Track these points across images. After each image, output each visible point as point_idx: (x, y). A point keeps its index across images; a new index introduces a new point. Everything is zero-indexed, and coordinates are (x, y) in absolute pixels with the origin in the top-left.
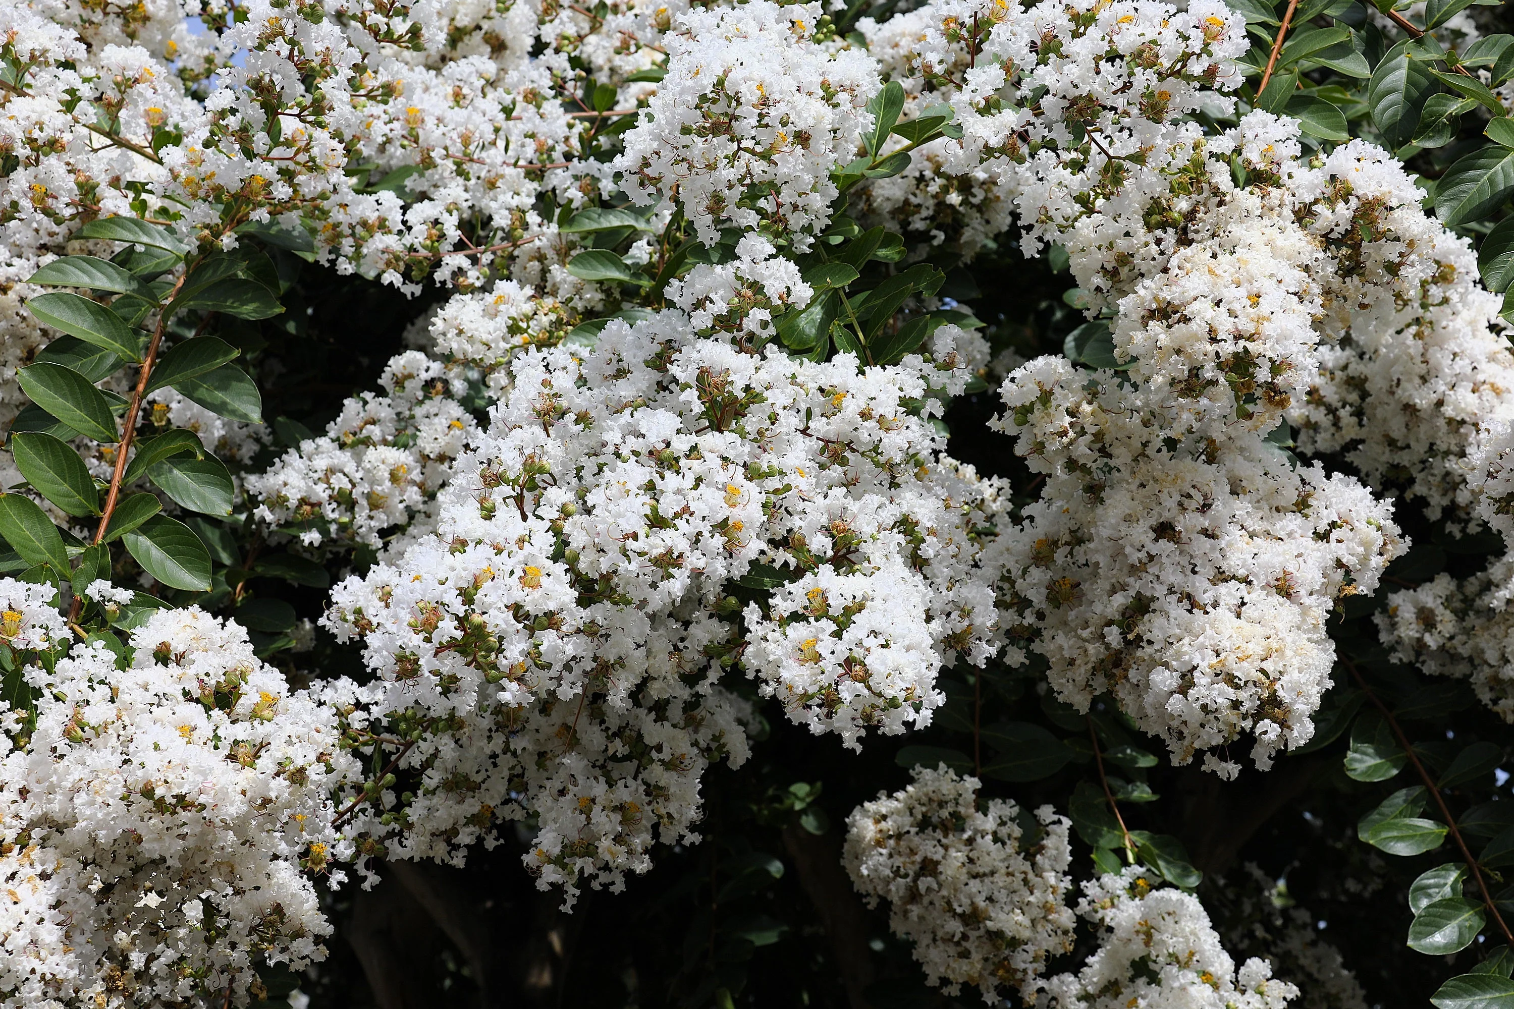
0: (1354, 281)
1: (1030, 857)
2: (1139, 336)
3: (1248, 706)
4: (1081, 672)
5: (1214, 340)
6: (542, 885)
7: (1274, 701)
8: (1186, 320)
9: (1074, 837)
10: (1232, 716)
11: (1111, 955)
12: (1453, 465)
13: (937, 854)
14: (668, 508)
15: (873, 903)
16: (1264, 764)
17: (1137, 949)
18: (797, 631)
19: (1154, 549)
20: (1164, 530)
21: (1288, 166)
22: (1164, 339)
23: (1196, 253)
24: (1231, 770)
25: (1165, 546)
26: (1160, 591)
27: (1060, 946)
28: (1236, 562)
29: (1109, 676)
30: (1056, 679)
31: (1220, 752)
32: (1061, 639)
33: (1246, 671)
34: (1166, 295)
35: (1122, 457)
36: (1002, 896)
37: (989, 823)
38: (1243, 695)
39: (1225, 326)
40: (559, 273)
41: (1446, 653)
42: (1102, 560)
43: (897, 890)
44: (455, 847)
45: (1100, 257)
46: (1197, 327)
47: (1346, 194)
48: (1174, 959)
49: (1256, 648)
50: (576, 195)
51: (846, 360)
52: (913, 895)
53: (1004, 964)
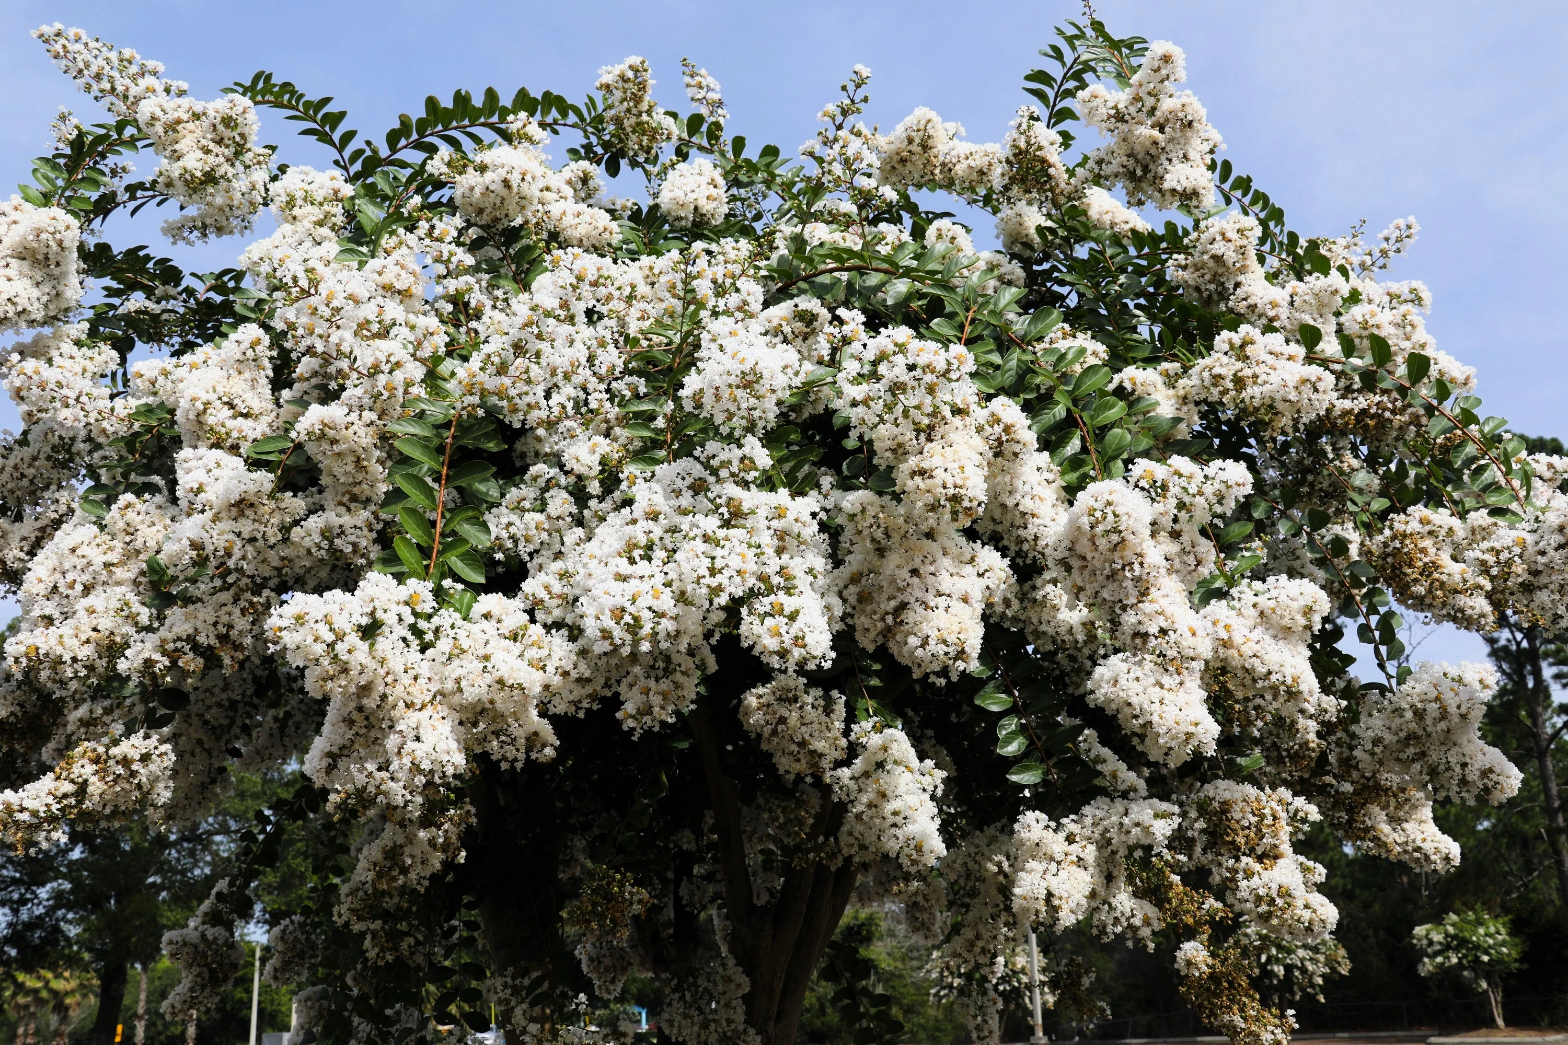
0: (999, 459)
1: (828, 715)
2: (910, 483)
3: (952, 655)
4: (872, 635)
5: (945, 487)
6: (625, 728)
7: (963, 651)
8: (931, 477)
9: (847, 704)
10: (945, 659)
11: (866, 760)
12: (1021, 532)
13: (786, 714)
14: (719, 564)
15: (753, 736)
16: (954, 678)
17: (880, 757)
18: (769, 621)
19: (910, 581)
20: (915, 572)
21: (973, 407)
22: (922, 486)
23: (934, 447)
24: (942, 682)
25: (915, 580)
26: (912, 600)
27: (839, 755)
28: (944, 588)
29: (885, 636)
30: (858, 636)
31: (938, 674)
32: (863, 619)
33: (951, 639)
34: (923, 465)
35: (896, 538)
36: (816, 734)
37: (809, 699)
38: (950, 649)
39: (950, 482)
40: (617, 430)
41: (1015, 619)
42: (885, 584)
43: (767, 730)
44: (579, 708)
45: (889, 443)
46: (938, 481)
47: (998, 421)
48: (896, 762)
49: (956, 628)
50: (628, 394)
51: (783, 492)
52: (774, 733)
53: (816, 765)
